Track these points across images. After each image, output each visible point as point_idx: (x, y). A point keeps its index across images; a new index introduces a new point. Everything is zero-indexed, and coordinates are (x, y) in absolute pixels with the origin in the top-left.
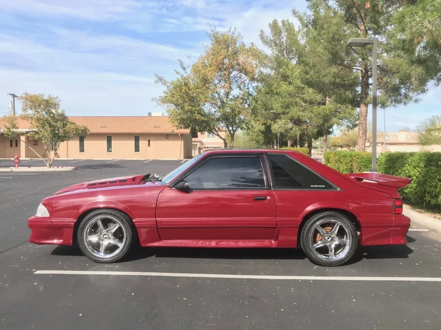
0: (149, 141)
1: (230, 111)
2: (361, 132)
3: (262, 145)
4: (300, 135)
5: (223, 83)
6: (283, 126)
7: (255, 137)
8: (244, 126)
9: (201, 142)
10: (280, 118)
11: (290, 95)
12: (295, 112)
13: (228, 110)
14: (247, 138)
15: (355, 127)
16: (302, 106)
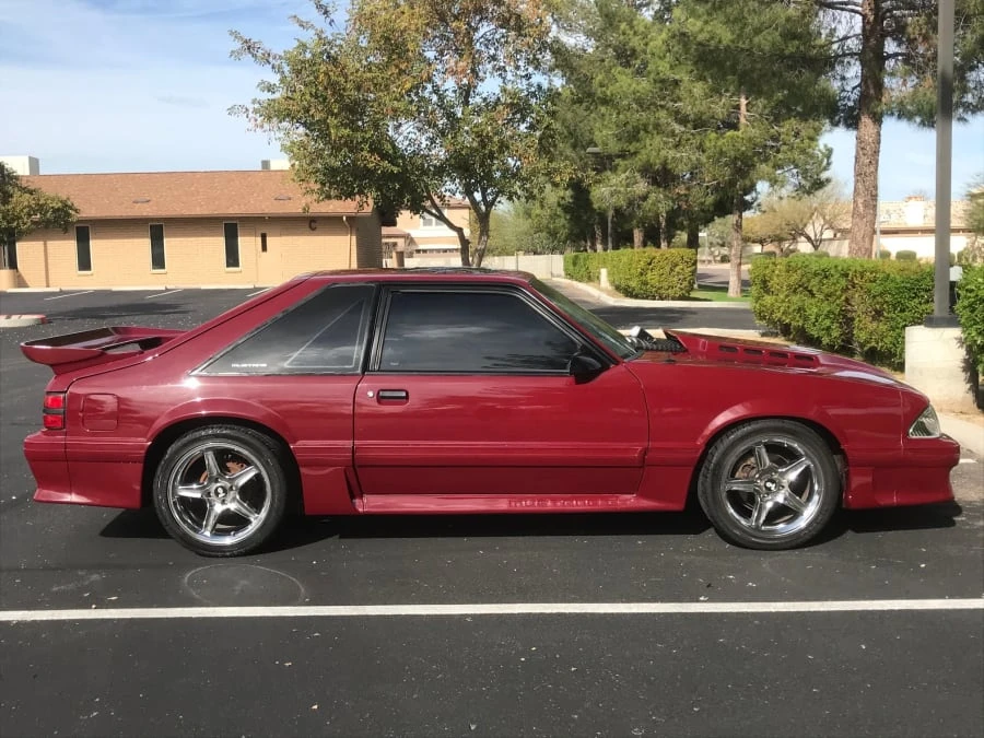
0: (264, 237)
1: (475, 144)
2: (860, 201)
3: (565, 242)
4: (667, 213)
5: (451, 60)
6: (622, 189)
7: (545, 222)
8: (517, 187)
9: (407, 237)
10: (614, 169)
11: (639, 102)
12: (655, 149)
13: (468, 141)
14: (525, 225)
15: (816, 189)
16: (673, 134)
